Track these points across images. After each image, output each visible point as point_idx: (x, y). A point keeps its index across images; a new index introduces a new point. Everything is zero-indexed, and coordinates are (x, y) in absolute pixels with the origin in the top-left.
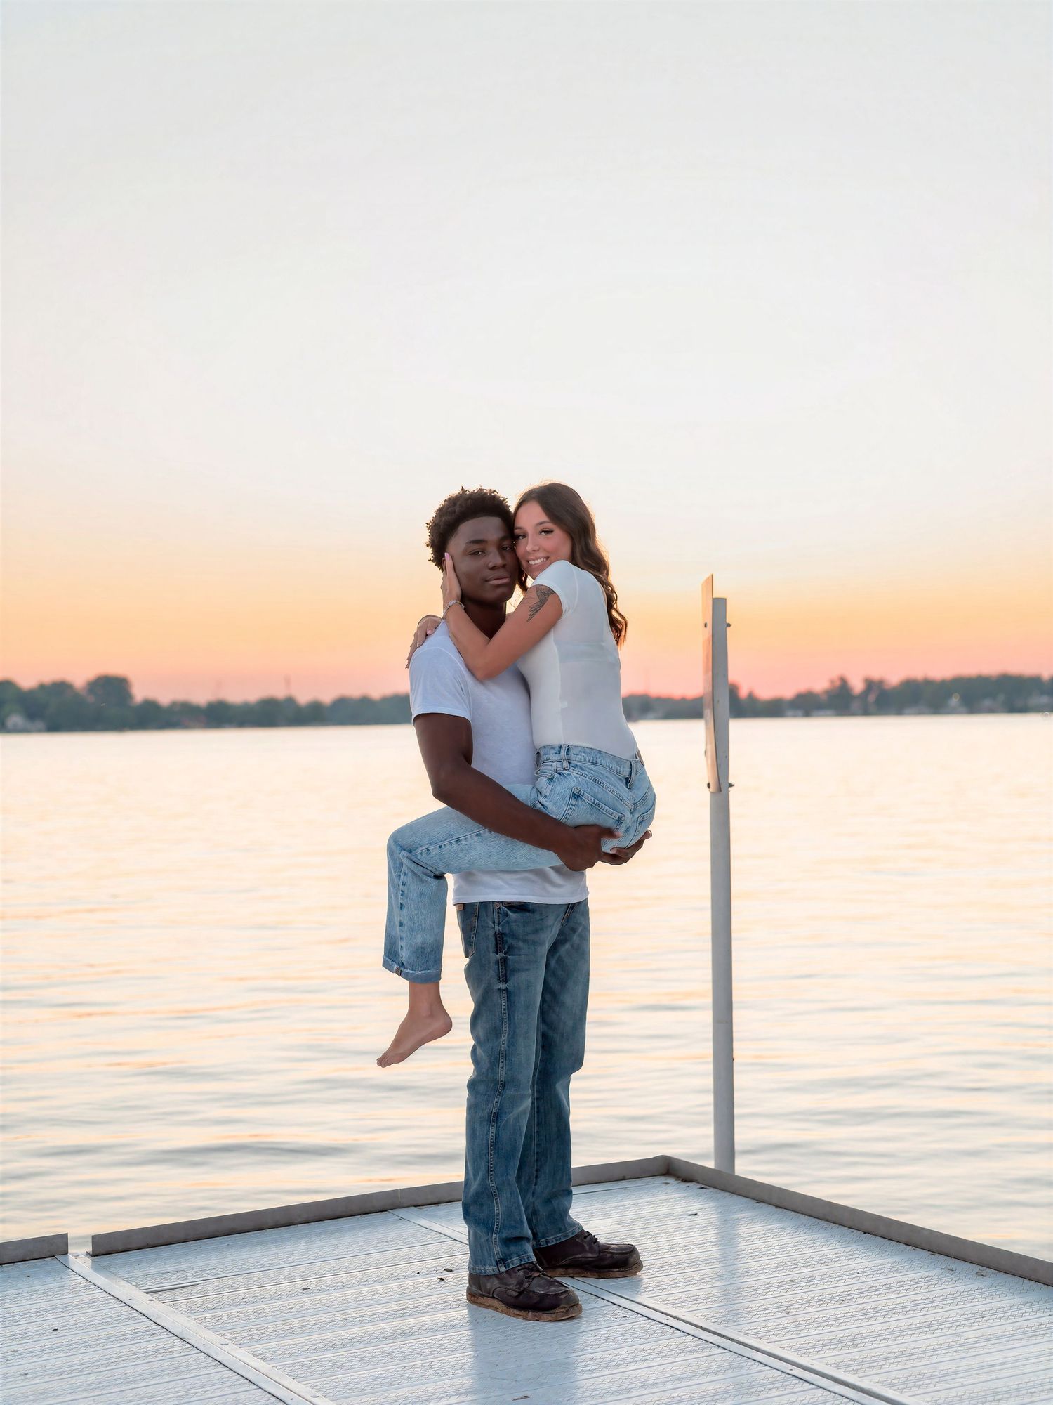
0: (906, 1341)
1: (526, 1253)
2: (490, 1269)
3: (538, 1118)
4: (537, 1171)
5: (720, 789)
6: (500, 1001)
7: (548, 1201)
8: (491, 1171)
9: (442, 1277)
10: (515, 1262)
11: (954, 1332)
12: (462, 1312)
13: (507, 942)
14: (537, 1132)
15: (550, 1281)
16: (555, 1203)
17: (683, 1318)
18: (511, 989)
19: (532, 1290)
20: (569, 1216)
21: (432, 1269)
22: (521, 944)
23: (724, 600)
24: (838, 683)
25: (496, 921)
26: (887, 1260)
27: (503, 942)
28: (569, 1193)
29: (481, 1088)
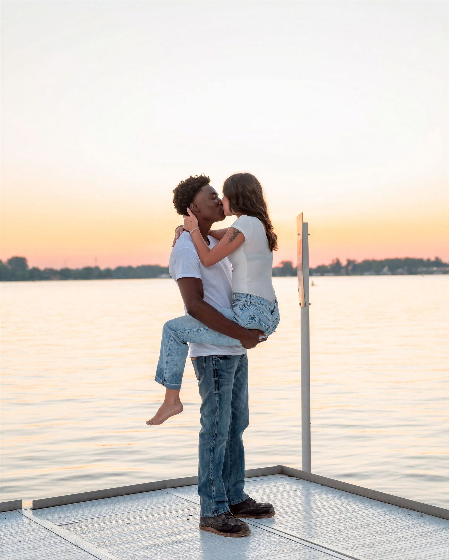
0: (393, 545)
1: (226, 507)
2: (210, 515)
3: (231, 449)
4: (230, 472)
5: (305, 306)
6: (215, 398)
7: (235, 485)
8: (211, 473)
9: (188, 518)
10: (222, 511)
11: (413, 541)
12: (198, 534)
13: (219, 373)
14: (230, 455)
15: (236, 519)
16: (238, 486)
17: (295, 535)
18: (221, 393)
19: (229, 523)
20: (244, 492)
21: (183, 515)
22: (225, 374)
23: (307, 224)
24: (335, 261)
25: (214, 364)
26: (381, 510)
27: (217, 373)
28: (243, 481)
29: (206, 436)
